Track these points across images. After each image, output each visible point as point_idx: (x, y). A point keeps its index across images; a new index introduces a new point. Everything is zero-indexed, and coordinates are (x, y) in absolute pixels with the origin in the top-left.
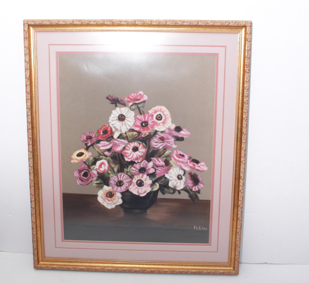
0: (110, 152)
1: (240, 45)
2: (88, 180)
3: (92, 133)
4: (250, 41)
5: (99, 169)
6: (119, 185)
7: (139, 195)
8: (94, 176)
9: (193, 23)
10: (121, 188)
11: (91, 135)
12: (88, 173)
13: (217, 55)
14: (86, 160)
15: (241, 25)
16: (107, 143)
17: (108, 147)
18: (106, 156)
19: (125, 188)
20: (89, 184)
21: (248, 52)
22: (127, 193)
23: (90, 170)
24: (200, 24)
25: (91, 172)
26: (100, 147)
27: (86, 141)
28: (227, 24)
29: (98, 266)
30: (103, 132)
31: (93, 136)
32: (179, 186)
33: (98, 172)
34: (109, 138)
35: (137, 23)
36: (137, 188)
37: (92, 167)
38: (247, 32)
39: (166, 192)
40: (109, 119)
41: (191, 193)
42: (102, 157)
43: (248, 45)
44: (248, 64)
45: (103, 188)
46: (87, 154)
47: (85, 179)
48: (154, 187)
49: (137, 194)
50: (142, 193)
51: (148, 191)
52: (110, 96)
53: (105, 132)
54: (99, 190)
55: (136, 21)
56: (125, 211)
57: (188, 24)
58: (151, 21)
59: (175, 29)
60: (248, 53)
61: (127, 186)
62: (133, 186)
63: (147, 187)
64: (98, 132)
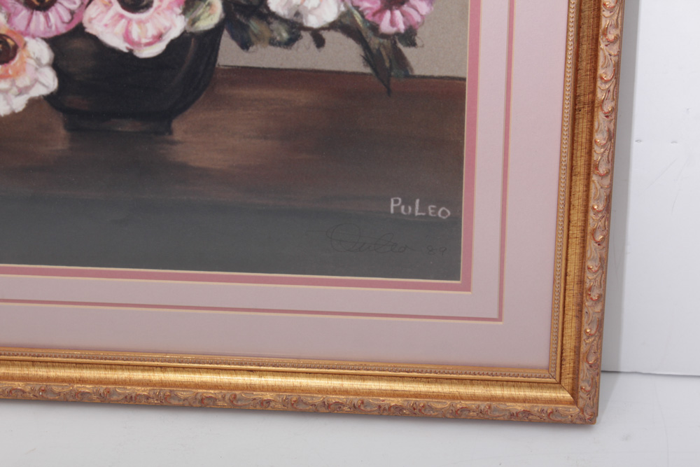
6: (37, 3)
7: (131, 52)
10: (47, 17)
19: (67, 17)
22: (78, 44)
32: (314, 9)
36: (122, 16)
39: (255, 35)
41: (374, 42)
48: (199, 12)
49: (122, 46)
50: (144, 41)
51: (175, 33)
56: (72, 128)
61: (73, 7)
62: (102, 8)
63: (168, 13)
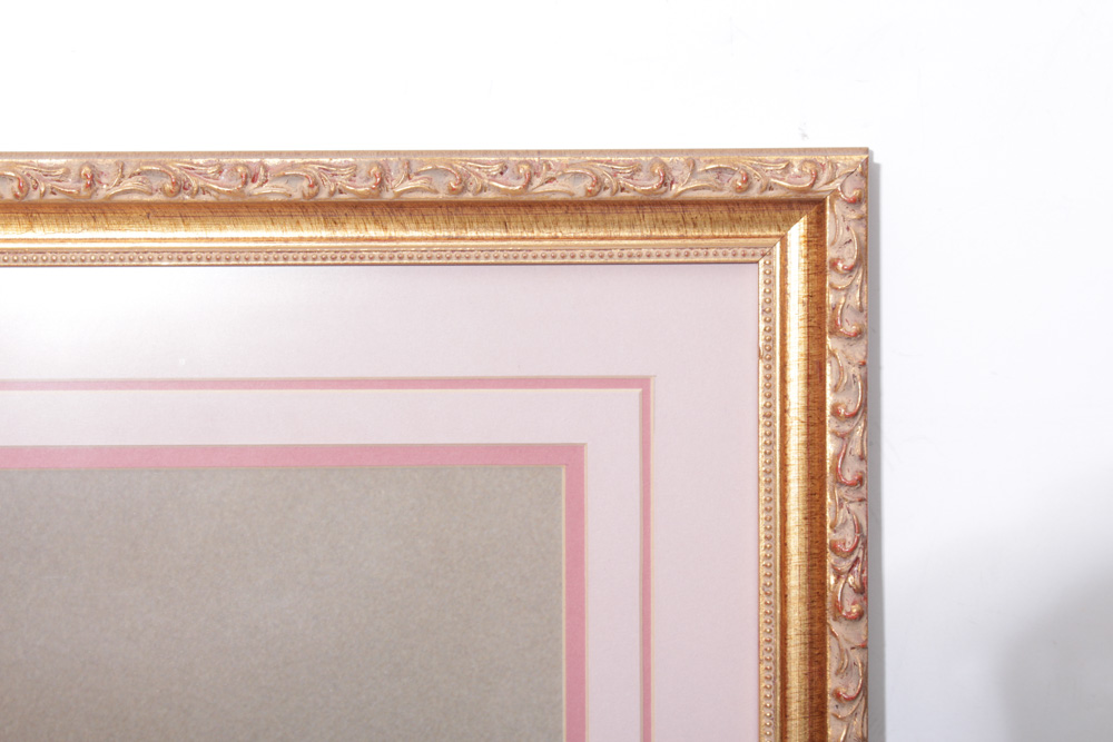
4: (859, 335)
9: (341, 181)
13: (570, 457)
15: (770, 194)
21: (846, 428)
24: (398, 187)
28: (646, 184)
38: (831, 253)
44: (849, 537)
57: (297, 196)
59: (181, 233)
60: (843, 437)
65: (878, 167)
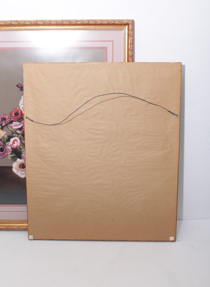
0: (21, 131)
1: (124, 40)
2: (4, 154)
3: (6, 115)
4: (132, 36)
5: (13, 145)
8: (9, 151)
9: (85, 22)
11: (5, 117)
12: (4, 149)
13: (106, 48)
14: (2, 138)
15: (124, 23)
16: (18, 123)
17: (20, 127)
18: (18, 134)
20: (5, 158)
23: (5, 146)
24: (90, 22)
25: (6, 148)
26: (13, 126)
27: (1, 122)
28: (113, 22)
29: (15, 226)
30: (14, 114)
31: (7, 118)
33: (12, 147)
34: (20, 119)
35: (38, 23)
37: (7, 144)
38: (130, 29)
40: (19, 103)
42: (15, 135)
43: (130, 40)
44: (131, 55)
45: (17, 161)
46: (2, 132)
47: (2, 154)
52: (19, 84)
53: (16, 114)
54: (14, 162)
55: (38, 21)
57: (81, 23)
58: (51, 21)
59: (71, 27)
60: (130, 46)
64: (11, 114)
65: (134, 21)
